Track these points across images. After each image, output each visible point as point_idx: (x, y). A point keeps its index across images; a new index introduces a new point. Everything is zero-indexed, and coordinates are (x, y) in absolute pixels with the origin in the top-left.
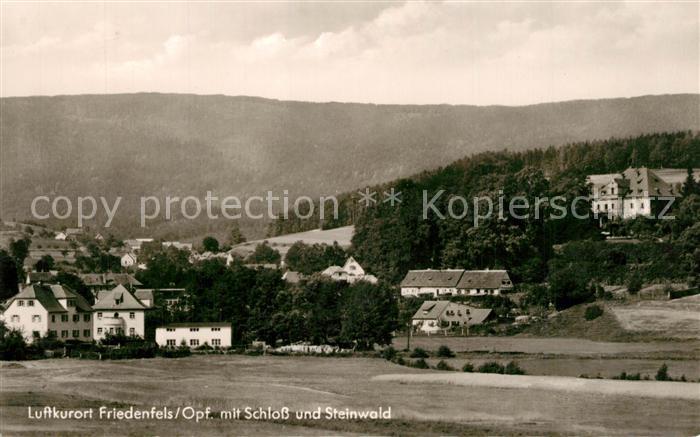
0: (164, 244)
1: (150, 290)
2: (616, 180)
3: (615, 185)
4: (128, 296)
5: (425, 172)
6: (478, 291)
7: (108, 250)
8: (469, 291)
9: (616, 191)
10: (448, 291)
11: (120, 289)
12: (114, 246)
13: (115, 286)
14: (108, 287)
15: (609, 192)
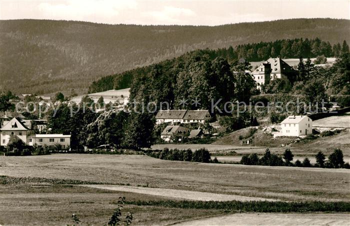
0: (36, 97)
1: (29, 121)
2: (264, 64)
3: (263, 67)
4: (18, 124)
5: (167, 60)
6: (194, 120)
7: (8, 100)
8: (189, 121)
9: (264, 70)
10: (179, 121)
11: (14, 120)
12: (11, 99)
13: (11, 118)
14: (9, 119)
15: (260, 70)
